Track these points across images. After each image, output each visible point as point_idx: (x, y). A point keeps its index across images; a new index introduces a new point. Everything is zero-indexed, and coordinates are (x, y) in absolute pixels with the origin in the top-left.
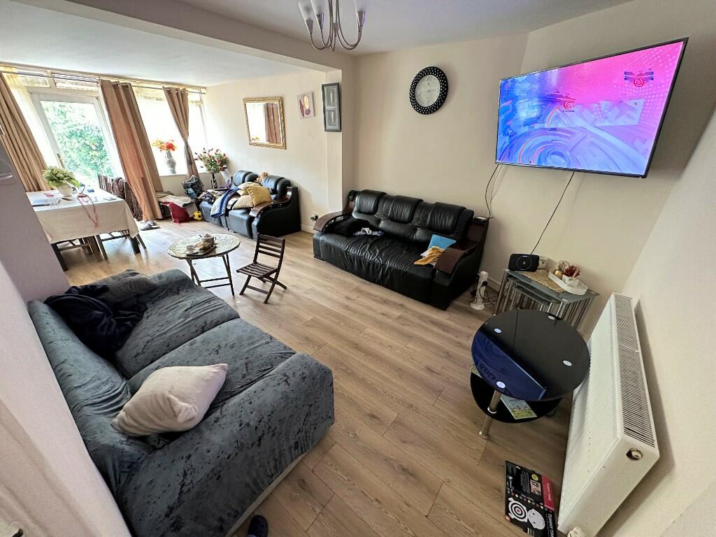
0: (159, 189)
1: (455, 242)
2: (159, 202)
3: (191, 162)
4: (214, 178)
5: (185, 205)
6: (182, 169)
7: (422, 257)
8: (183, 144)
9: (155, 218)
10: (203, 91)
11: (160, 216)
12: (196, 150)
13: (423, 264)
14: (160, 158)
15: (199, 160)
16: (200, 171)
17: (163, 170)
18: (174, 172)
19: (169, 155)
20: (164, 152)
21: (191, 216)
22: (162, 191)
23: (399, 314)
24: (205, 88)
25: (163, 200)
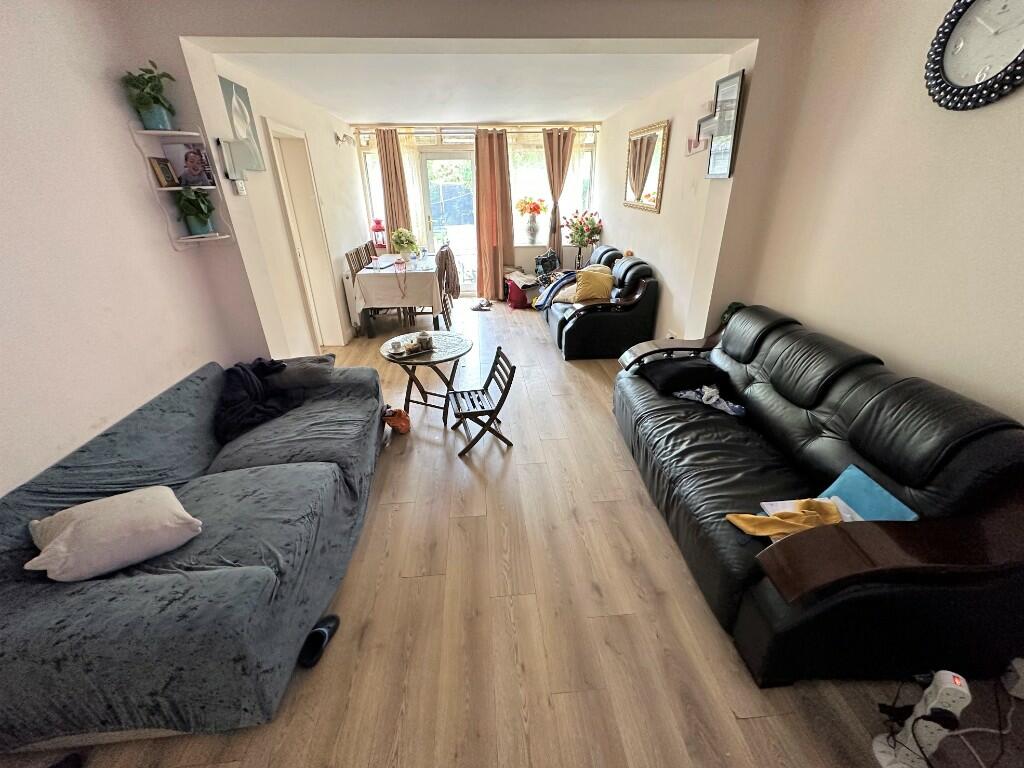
0: (510, 264)
1: (912, 516)
2: (504, 279)
3: (555, 229)
4: (580, 253)
5: (525, 287)
6: (543, 238)
7: (761, 510)
8: (552, 203)
9: (496, 297)
10: (598, 127)
11: (501, 297)
12: (566, 212)
13: (749, 529)
14: (520, 223)
15: (566, 228)
16: (566, 242)
17: (521, 238)
18: (533, 242)
19: (533, 220)
20: (527, 216)
21: (529, 302)
22: (513, 266)
23: (628, 611)
24: (600, 123)
25: (507, 277)
